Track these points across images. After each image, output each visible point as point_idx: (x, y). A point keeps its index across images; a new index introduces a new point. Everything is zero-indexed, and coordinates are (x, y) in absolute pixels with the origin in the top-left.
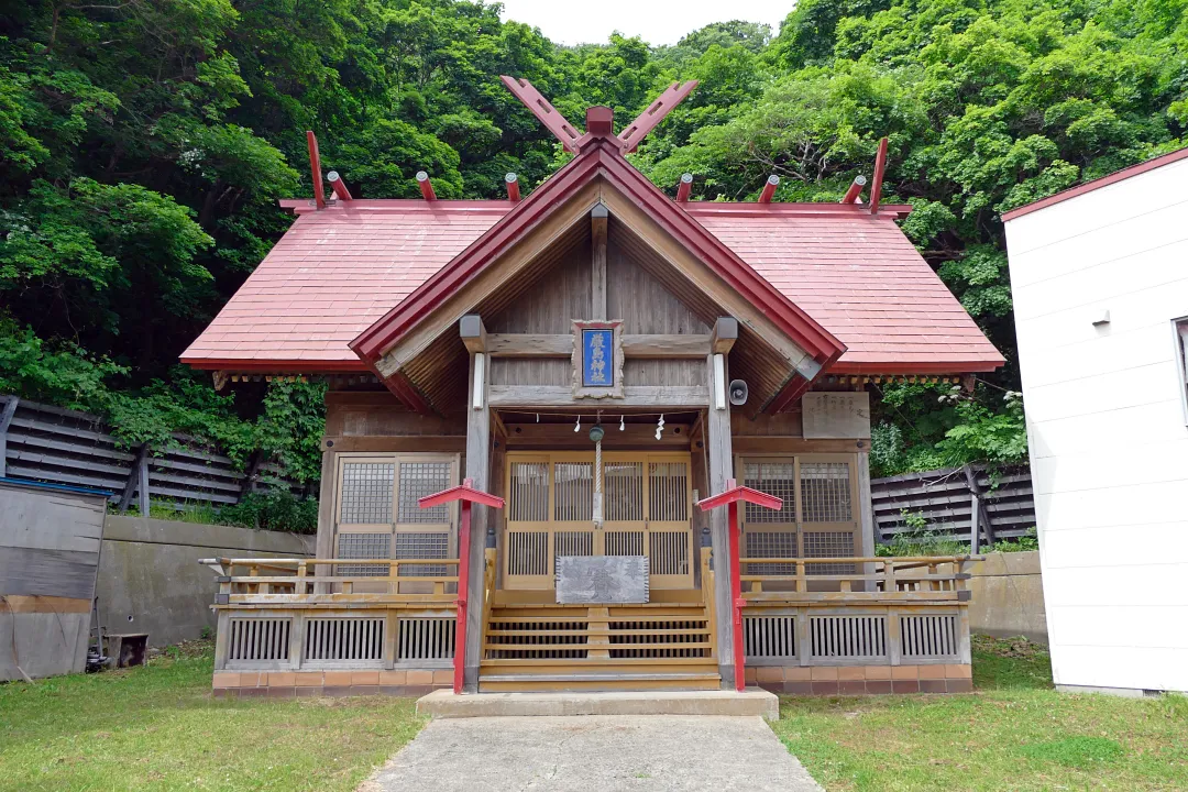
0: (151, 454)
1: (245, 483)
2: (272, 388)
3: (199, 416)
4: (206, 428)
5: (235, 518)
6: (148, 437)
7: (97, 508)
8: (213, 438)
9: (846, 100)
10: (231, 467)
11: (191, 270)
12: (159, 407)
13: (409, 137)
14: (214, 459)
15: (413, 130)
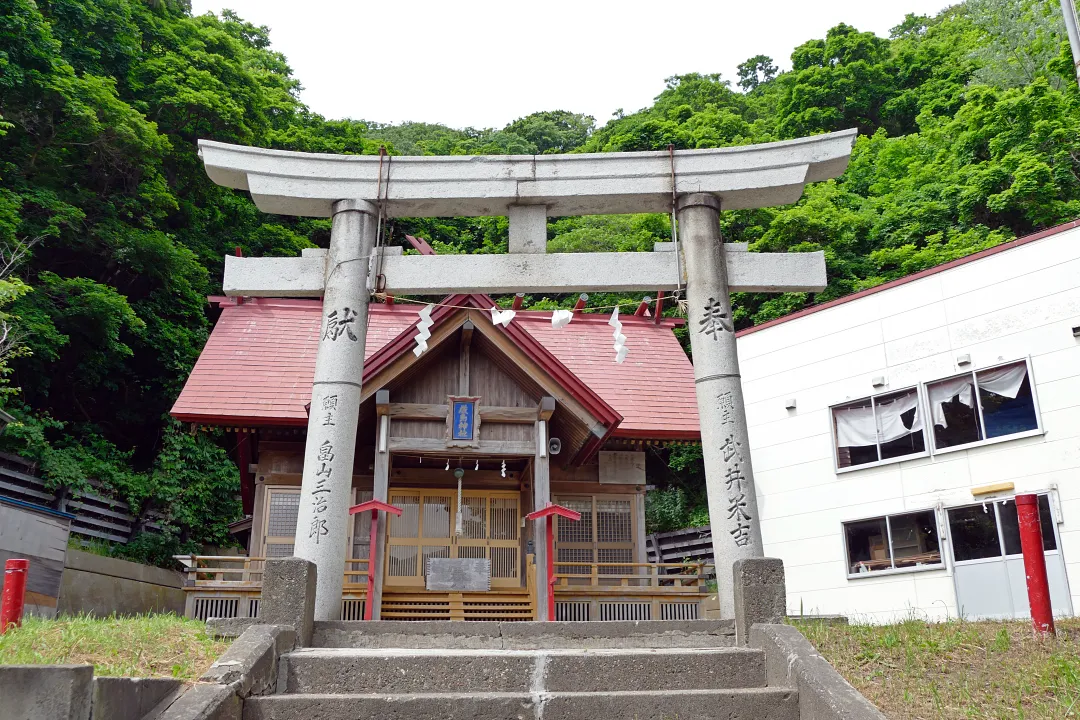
0: (70, 497)
1: (136, 526)
2: (167, 445)
3: (106, 466)
4: (110, 475)
5: (127, 554)
6: (71, 481)
7: (64, 527)
8: (116, 486)
9: (644, 231)
10: (129, 512)
11: (117, 347)
12: (74, 457)
13: (288, 240)
14: (114, 503)
15: (291, 234)
